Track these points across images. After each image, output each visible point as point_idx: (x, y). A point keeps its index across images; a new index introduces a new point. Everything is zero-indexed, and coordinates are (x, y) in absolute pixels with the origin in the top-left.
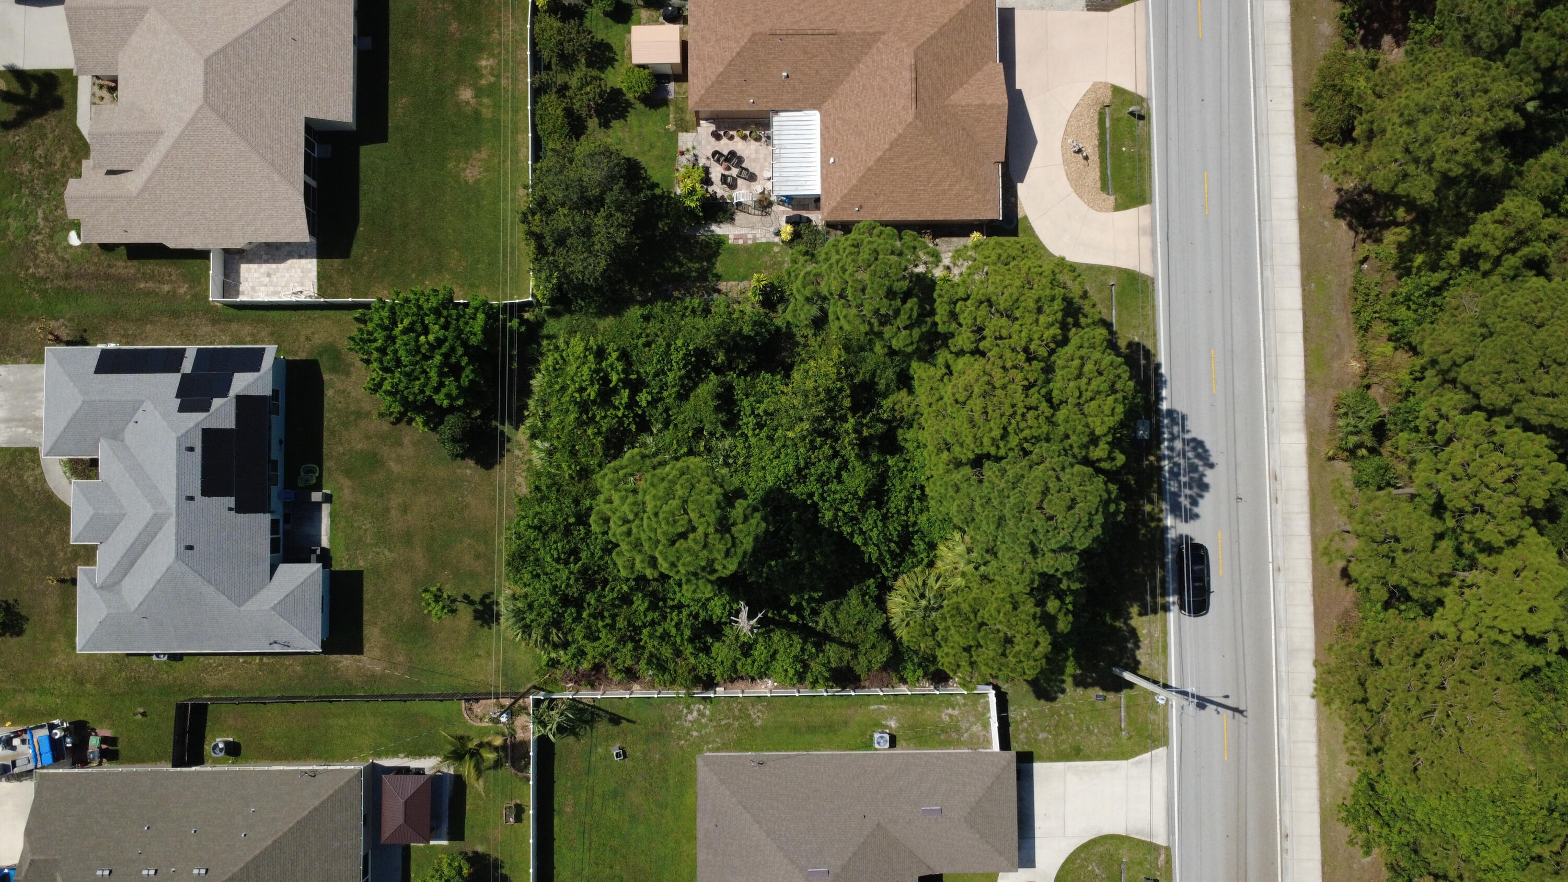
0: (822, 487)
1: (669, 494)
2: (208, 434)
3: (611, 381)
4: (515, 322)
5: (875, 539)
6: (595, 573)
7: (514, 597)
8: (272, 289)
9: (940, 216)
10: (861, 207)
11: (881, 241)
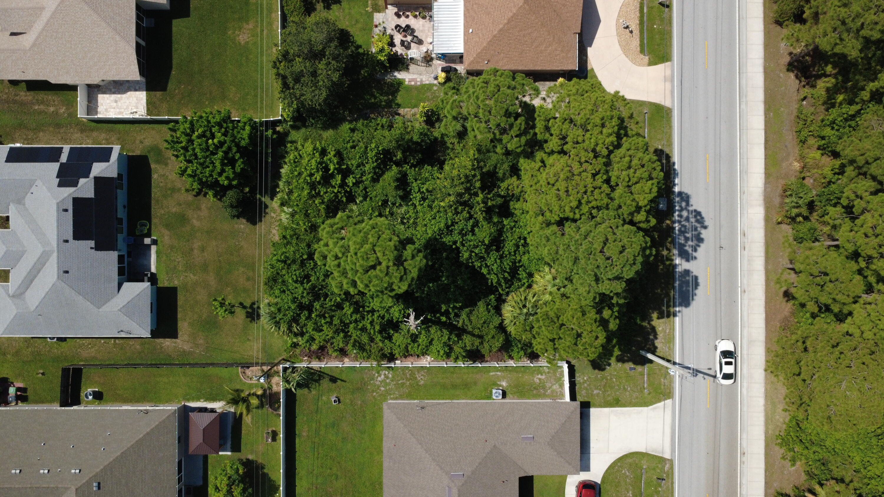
0: (462, 237)
1: (365, 240)
2: (76, 201)
3: (330, 170)
4: (270, 132)
5: (495, 271)
6: (320, 289)
7: (269, 305)
8: (118, 110)
9: (539, 67)
10: (489, 61)
11: (502, 79)
